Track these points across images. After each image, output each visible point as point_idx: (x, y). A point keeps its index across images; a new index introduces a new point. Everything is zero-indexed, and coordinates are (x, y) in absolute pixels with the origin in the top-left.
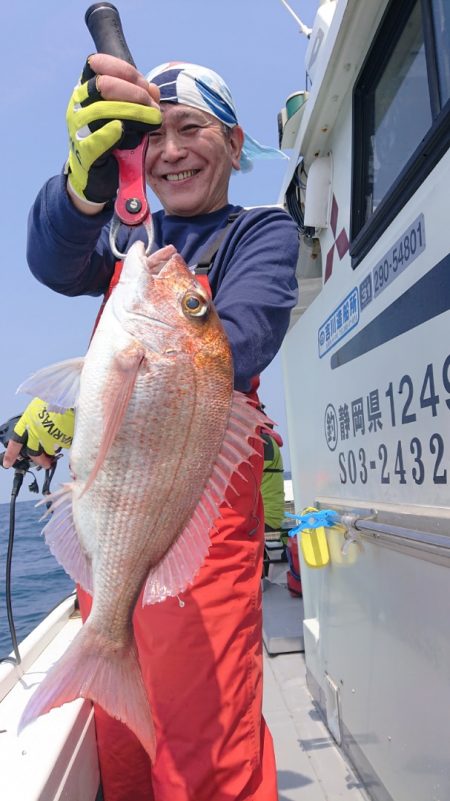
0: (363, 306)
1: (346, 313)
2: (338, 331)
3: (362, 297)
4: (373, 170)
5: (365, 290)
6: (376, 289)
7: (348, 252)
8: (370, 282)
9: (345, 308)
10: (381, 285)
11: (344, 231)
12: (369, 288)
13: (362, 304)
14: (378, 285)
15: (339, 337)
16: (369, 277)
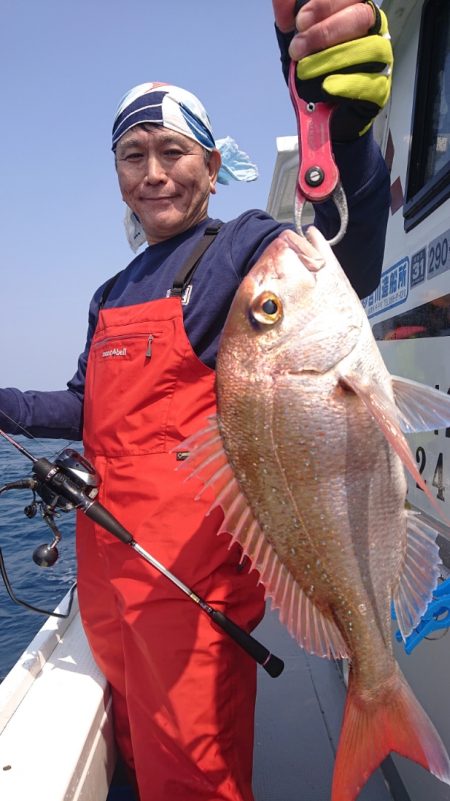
0: (414, 283)
1: (393, 283)
2: (382, 300)
3: (413, 272)
4: (439, 115)
5: (417, 265)
6: (431, 270)
7: (402, 208)
8: (425, 258)
9: (392, 276)
10: (437, 267)
11: (398, 180)
12: (422, 263)
13: (412, 280)
14: (434, 265)
15: (383, 307)
16: (424, 251)
